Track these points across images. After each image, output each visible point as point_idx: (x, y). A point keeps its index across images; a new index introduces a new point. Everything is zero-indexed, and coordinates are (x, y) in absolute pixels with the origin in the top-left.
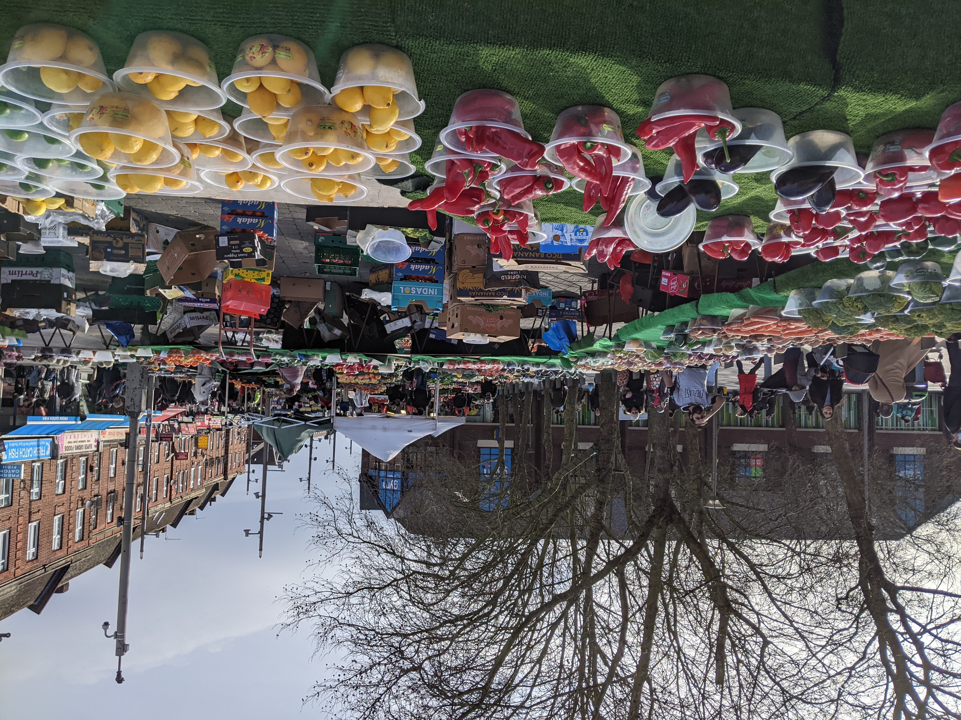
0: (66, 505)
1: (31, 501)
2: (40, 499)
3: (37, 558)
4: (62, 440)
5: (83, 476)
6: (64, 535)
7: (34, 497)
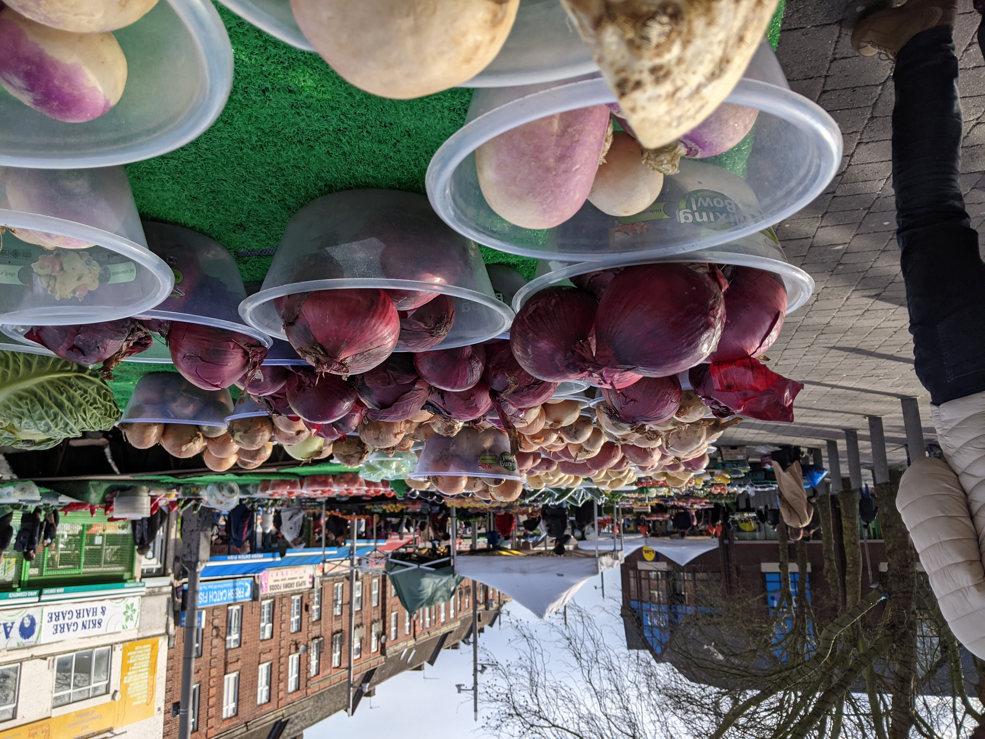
0: (275, 651)
1: (226, 651)
2: (240, 646)
3: (237, 715)
4: (266, 578)
5: (298, 617)
6: (273, 686)
7: (233, 645)
